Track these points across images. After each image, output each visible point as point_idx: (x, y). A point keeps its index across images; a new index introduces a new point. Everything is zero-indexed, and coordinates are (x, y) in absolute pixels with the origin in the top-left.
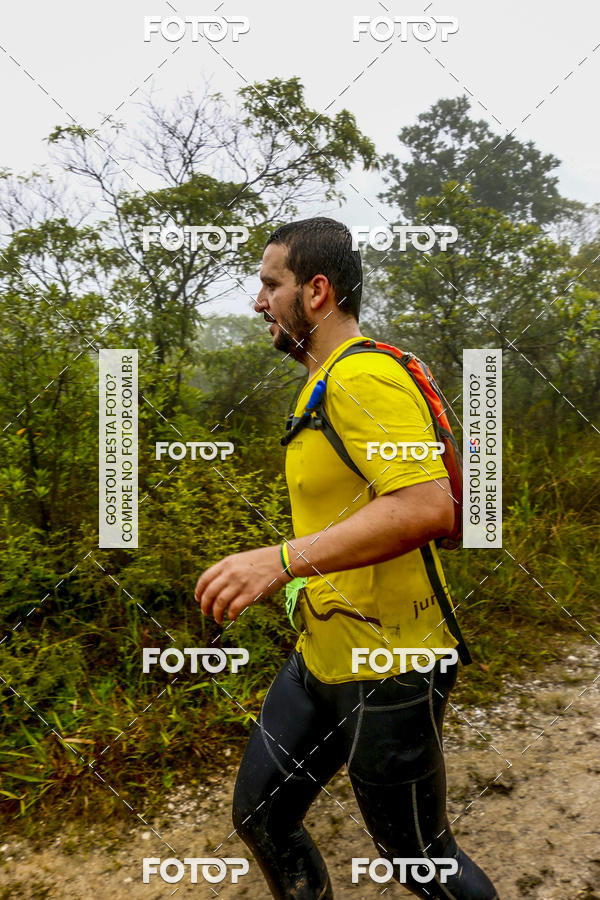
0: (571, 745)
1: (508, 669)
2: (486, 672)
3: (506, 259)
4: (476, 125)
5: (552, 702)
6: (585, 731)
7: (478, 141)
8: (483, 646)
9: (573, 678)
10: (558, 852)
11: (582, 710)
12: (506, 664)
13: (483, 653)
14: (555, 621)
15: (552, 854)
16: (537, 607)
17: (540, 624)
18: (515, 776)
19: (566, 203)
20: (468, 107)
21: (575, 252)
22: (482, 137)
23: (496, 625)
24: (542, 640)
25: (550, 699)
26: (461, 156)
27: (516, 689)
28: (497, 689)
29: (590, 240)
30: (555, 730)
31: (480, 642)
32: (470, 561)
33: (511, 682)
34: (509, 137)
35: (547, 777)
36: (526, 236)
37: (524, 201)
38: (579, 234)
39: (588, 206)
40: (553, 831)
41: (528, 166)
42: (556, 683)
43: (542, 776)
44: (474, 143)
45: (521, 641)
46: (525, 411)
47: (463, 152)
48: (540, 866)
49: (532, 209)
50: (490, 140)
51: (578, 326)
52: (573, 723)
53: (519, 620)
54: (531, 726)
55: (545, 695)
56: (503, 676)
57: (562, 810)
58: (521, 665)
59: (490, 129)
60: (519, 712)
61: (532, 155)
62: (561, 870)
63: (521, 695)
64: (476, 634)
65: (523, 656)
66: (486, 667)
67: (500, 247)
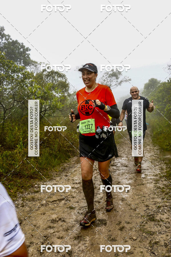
0: (37, 208)
1: (18, 191)
2: (12, 193)
3: (15, 75)
4: (7, 36)
5: (31, 198)
6: (40, 204)
7: (7, 40)
8: (11, 185)
9: (36, 191)
10: (34, 237)
11: (39, 199)
12: (18, 190)
13: (11, 187)
14: (31, 176)
15: (33, 238)
16: (26, 173)
17: (27, 177)
18: (22, 220)
19: (32, 61)
20: (4, 30)
21: (35, 75)
22: (8, 39)
23: (14, 179)
24: (28, 182)
25: (30, 197)
26: (2, 44)
27: (21, 196)
28: (16, 197)
29: (39, 72)
30: (32, 205)
31: (10, 184)
32: (6, 161)
33: (19, 194)
34: (16, 41)
35: (31, 218)
36: (21, 69)
37: (21, 59)
38: (36, 70)
39: (38, 63)
40: (33, 232)
41: (22, 50)
42: (32, 193)
43: (29, 218)
44: (6, 41)
45: (22, 183)
46: (21, 119)
47: (2, 43)
48: (30, 241)
49: (23, 61)
50: (11, 41)
51: (35, 95)
52: (37, 202)
53: (21, 177)
54: (25, 205)
55: (29, 196)
56: (17, 193)
57: (35, 226)
58: (22, 189)
59: (11, 37)
60: (22, 202)
61: (23, 47)
62: (35, 242)
63: (23, 197)
64: (9, 182)
65: (22, 187)
66: (12, 191)
67: (14, 71)
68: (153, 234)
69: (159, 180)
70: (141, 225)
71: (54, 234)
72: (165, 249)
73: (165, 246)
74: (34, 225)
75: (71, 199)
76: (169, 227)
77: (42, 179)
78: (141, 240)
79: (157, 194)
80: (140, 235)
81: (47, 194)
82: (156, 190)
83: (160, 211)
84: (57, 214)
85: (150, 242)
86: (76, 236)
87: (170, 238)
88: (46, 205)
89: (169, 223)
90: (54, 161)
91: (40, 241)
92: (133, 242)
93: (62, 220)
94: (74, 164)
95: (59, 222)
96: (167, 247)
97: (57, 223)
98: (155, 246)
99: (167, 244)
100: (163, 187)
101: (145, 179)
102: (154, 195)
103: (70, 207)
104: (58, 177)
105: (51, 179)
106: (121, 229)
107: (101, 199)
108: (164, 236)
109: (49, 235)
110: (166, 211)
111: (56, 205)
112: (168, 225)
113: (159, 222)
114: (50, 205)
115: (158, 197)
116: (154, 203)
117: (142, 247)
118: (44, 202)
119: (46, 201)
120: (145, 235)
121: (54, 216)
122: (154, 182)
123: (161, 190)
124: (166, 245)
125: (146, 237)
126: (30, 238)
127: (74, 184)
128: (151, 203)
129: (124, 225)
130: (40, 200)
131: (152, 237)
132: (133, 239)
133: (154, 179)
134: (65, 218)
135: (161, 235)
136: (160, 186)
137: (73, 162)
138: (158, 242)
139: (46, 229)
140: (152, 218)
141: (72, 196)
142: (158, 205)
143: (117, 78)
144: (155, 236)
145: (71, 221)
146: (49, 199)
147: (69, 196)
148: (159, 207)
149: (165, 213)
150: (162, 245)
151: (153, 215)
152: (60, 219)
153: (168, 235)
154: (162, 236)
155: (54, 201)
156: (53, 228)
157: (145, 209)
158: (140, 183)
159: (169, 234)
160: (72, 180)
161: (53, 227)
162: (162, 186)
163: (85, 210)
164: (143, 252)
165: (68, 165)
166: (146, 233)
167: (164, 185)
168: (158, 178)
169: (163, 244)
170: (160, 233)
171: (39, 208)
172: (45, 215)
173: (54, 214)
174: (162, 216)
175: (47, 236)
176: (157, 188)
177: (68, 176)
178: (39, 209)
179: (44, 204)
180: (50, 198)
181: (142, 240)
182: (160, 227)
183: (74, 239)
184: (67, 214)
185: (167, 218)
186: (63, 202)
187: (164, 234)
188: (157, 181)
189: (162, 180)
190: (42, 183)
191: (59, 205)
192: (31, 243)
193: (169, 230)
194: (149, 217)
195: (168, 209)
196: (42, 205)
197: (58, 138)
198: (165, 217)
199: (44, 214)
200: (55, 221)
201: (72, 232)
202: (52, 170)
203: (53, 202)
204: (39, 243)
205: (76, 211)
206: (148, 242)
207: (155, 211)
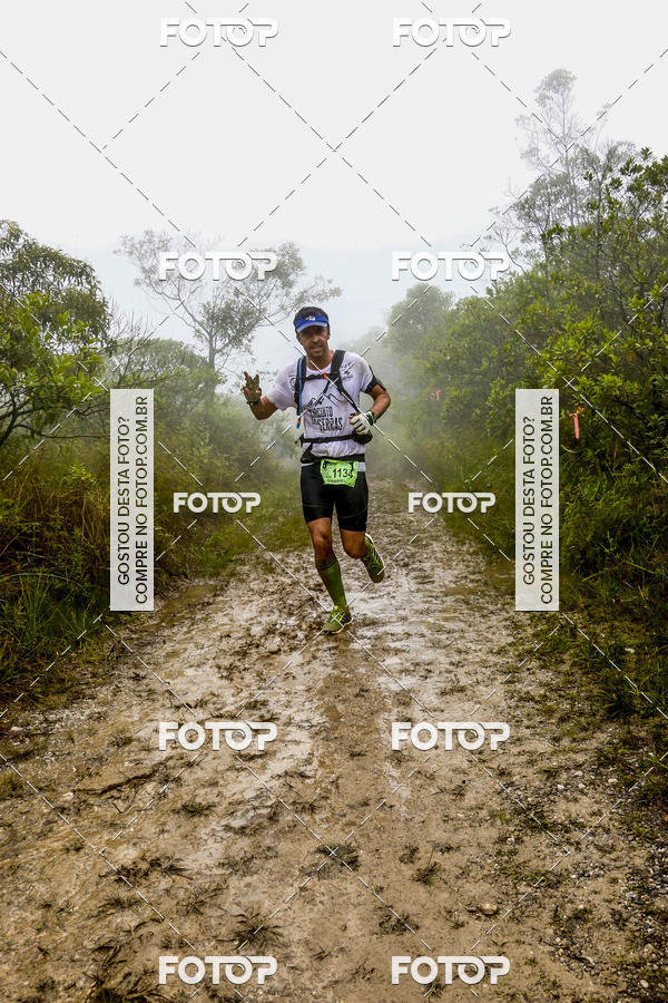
68: (559, 882)
69: (516, 670)
70: (499, 853)
71: (141, 932)
72: (620, 937)
73: (616, 923)
74: (42, 902)
75: (186, 774)
76: (613, 848)
77: (36, 699)
78: (518, 913)
79: (526, 722)
80: (507, 894)
81: (71, 762)
82: (517, 706)
83: (560, 787)
84: (135, 844)
85: (556, 916)
86: (242, 928)
87: (625, 891)
88: (80, 808)
89: (608, 831)
90: (74, 621)
91: (84, 973)
92: (487, 924)
93: (166, 864)
94: (158, 627)
95: (154, 876)
96: (624, 925)
97: (144, 881)
98: (580, 931)
99: (625, 916)
100: (542, 692)
101: (465, 669)
102: (518, 726)
103: (185, 807)
104: (102, 685)
105: (76, 697)
106: (426, 877)
107: (308, 762)
108: (601, 883)
109: (123, 938)
110: (581, 786)
111: (120, 803)
112: (603, 839)
113: (566, 832)
114: (96, 808)
115: (534, 734)
116: (524, 758)
117: (528, 939)
118: (69, 796)
119: (74, 791)
120: (529, 890)
121: (127, 855)
122: (502, 678)
123: (537, 707)
124: (620, 921)
125: (535, 899)
126: (31, 963)
127: (178, 707)
128: (512, 760)
129: (432, 861)
130: (49, 788)
131: (556, 893)
132: (481, 910)
133: (496, 665)
134: (177, 856)
135: (589, 882)
136: (528, 693)
137: (151, 622)
138: (585, 910)
139: (101, 914)
140: (534, 820)
141: (182, 758)
142: (545, 765)
143: (288, 284)
144: (570, 891)
145: (203, 866)
146: (87, 783)
147: (171, 763)
148: (551, 774)
149: (582, 792)
150: (605, 920)
151: (536, 806)
152: (155, 864)
153: (614, 881)
154: (592, 885)
155: (111, 788)
156: (130, 905)
157: (499, 784)
158: (449, 686)
159: (620, 876)
160: (167, 695)
161: (134, 903)
162: (537, 692)
163: (252, 813)
164: (538, 960)
165: (135, 633)
166: (531, 881)
167: (541, 684)
168: (510, 660)
169: (607, 917)
170: (583, 875)
171: (49, 822)
172: (82, 852)
173: (121, 844)
174: (573, 808)
175: (113, 944)
176: (521, 699)
177: (144, 678)
178: (50, 830)
179: (66, 805)
180: (90, 775)
181: (523, 913)
182: (578, 849)
183: (236, 943)
184: (179, 838)
185: (594, 814)
186: (150, 787)
187: (598, 876)
188: (512, 674)
189: (529, 669)
190: (42, 718)
191: (133, 801)
192: (42, 988)
193: (615, 861)
194: (522, 817)
195: (587, 777)
196: (63, 810)
197: (80, 524)
198: (583, 808)
199: (78, 850)
200: (135, 875)
201: (220, 912)
202: (70, 660)
203: (108, 795)
204: (81, 983)
205: (214, 823)
206: (547, 916)
207: (540, 789)
